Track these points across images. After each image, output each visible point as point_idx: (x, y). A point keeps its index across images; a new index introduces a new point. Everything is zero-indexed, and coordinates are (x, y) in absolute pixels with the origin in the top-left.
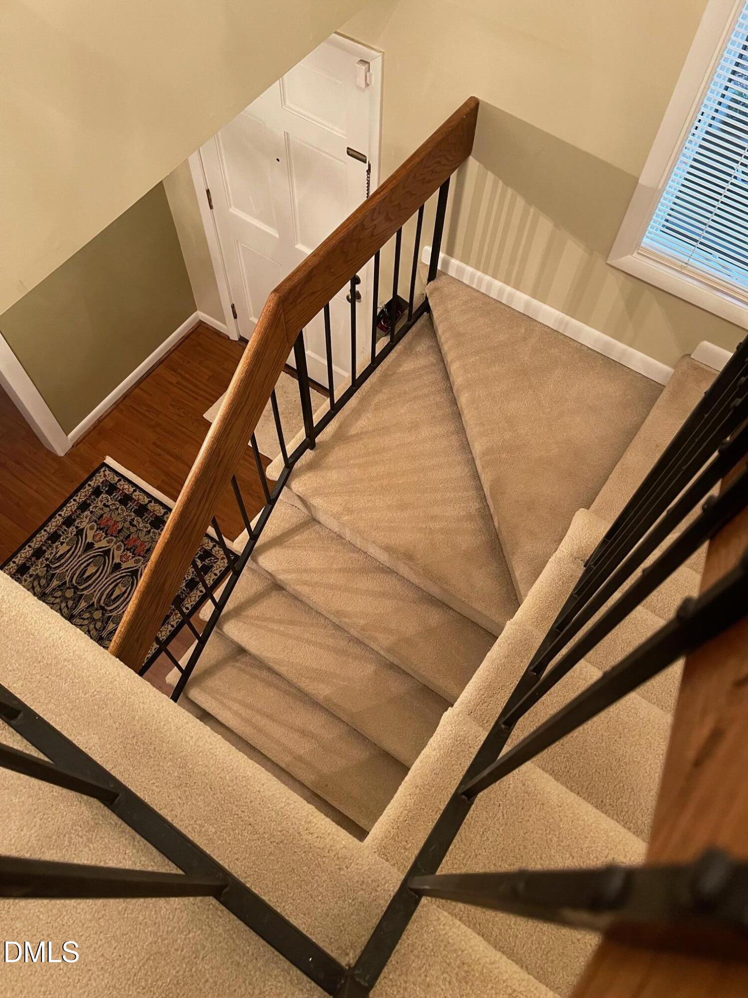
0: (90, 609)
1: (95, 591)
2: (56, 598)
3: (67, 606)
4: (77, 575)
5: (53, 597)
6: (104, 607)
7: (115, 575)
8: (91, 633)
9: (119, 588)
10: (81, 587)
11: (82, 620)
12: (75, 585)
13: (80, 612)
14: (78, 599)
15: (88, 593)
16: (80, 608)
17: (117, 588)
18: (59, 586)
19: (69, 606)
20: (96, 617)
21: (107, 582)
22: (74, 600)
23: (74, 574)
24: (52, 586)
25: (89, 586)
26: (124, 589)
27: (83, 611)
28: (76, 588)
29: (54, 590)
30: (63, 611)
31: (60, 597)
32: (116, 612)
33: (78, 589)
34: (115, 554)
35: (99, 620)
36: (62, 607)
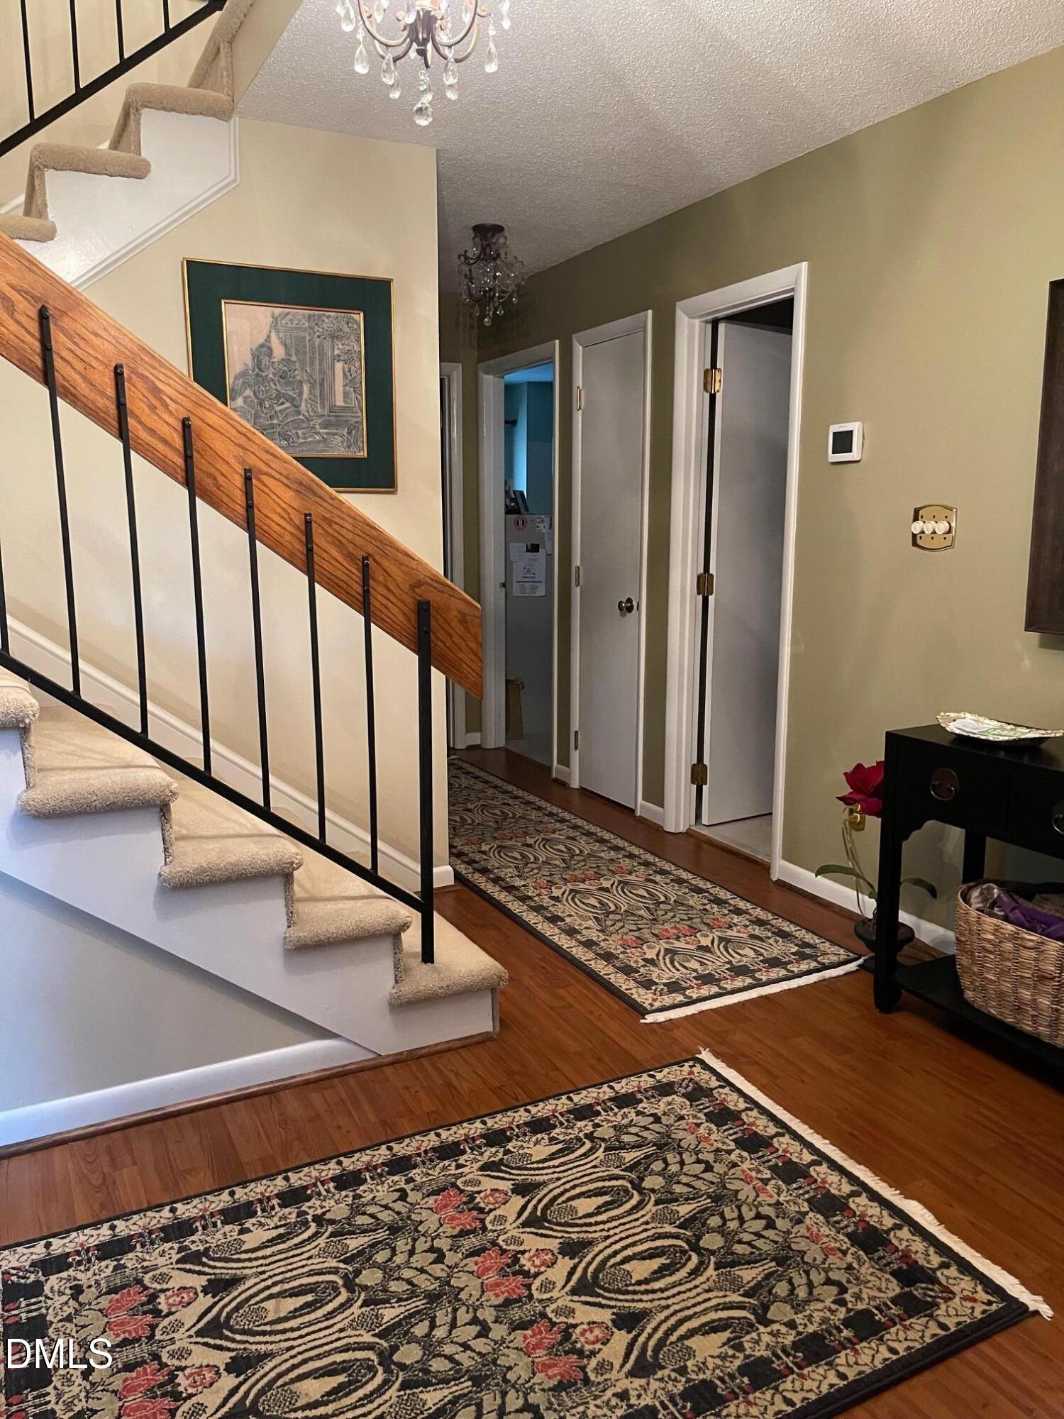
0: (381, 1295)
1: (342, 1330)
2: (450, 1358)
3: (433, 1326)
4: (360, 1393)
5: (458, 1363)
6: (344, 1286)
7: (263, 1348)
8: (409, 1247)
9: (277, 1311)
10: (370, 1355)
11: (415, 1281)
12: (380, 1369)
13: (407, 1300)
14: (397, 1332)
15: (362, 1332)
16: (403, 1309)
17: (282, 1314)
18: (427, 1384)
19: (427, 1323)
20: (379, 1274)
21: (294, 1339)
22: (406, 1333)
23: (369, 1398)
24: (446, 1392)
25: (346, 1351)
26: (269, 1305)
27: (400, 1300)
28: (386, 1358)
29: (446, 1381)
30: (449, 1319)
31: (439, 1355)
32: (326, 1265)
33: (380, 1354)
34: (219, 1401)
35: (375, 1265)
36: (447, 1328)
